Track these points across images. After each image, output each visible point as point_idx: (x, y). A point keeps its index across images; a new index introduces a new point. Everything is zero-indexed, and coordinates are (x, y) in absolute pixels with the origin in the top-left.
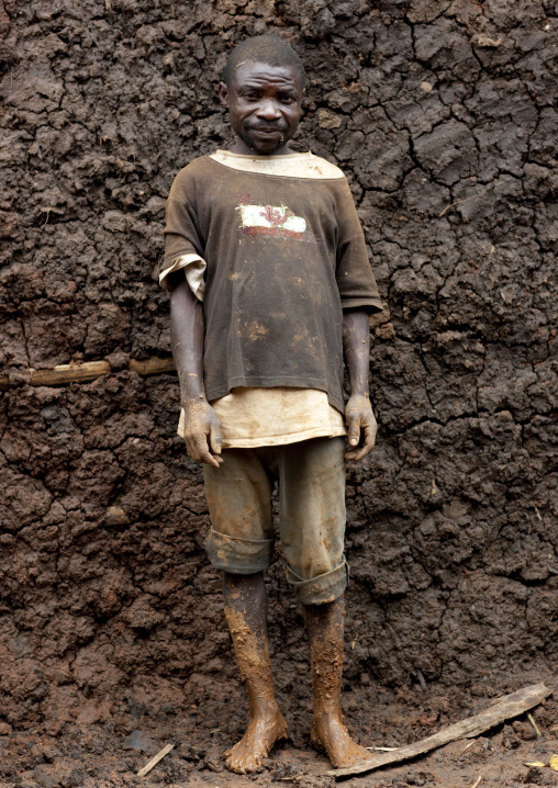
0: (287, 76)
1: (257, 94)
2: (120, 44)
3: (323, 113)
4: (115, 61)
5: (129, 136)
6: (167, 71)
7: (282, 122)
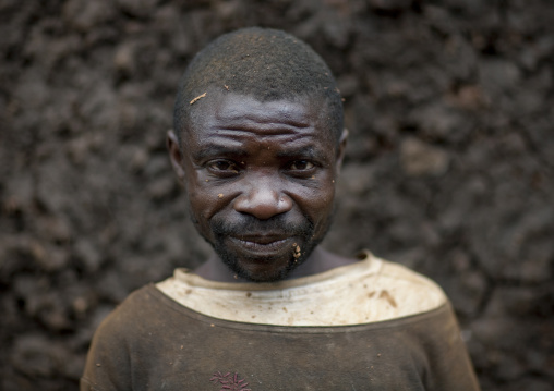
0: (295, 118)
1: (235, 163)
2: (36, 32)
3: (411, 146)
4: (28, 62)
5: (55, 200)
6: (122, 77)
7: (294, 219)
